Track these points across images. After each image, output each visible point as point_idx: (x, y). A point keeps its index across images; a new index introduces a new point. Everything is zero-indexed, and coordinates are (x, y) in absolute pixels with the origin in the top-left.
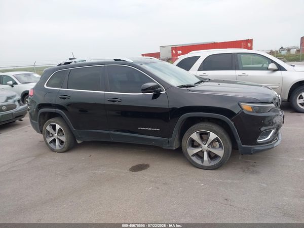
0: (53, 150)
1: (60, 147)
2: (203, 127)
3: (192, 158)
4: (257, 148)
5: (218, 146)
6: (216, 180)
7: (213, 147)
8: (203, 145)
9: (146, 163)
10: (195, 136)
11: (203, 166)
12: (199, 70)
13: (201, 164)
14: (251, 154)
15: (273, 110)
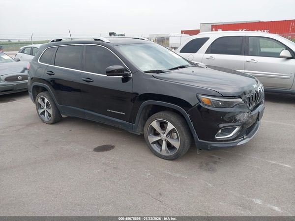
0: (43, 121)
1: (48, 119)
2: (162, 116)
3: (152, 145)
4: (215, 144)
5: (176, 137)
6: (166, 172)
7: (172, 138)
8: (162, 134)
9: (113, 145)
10: (155, 124)
11: (161, 155)
12: (207, 52)
13: (159, 152)
14: (208, 150)
15: (240, 105)
